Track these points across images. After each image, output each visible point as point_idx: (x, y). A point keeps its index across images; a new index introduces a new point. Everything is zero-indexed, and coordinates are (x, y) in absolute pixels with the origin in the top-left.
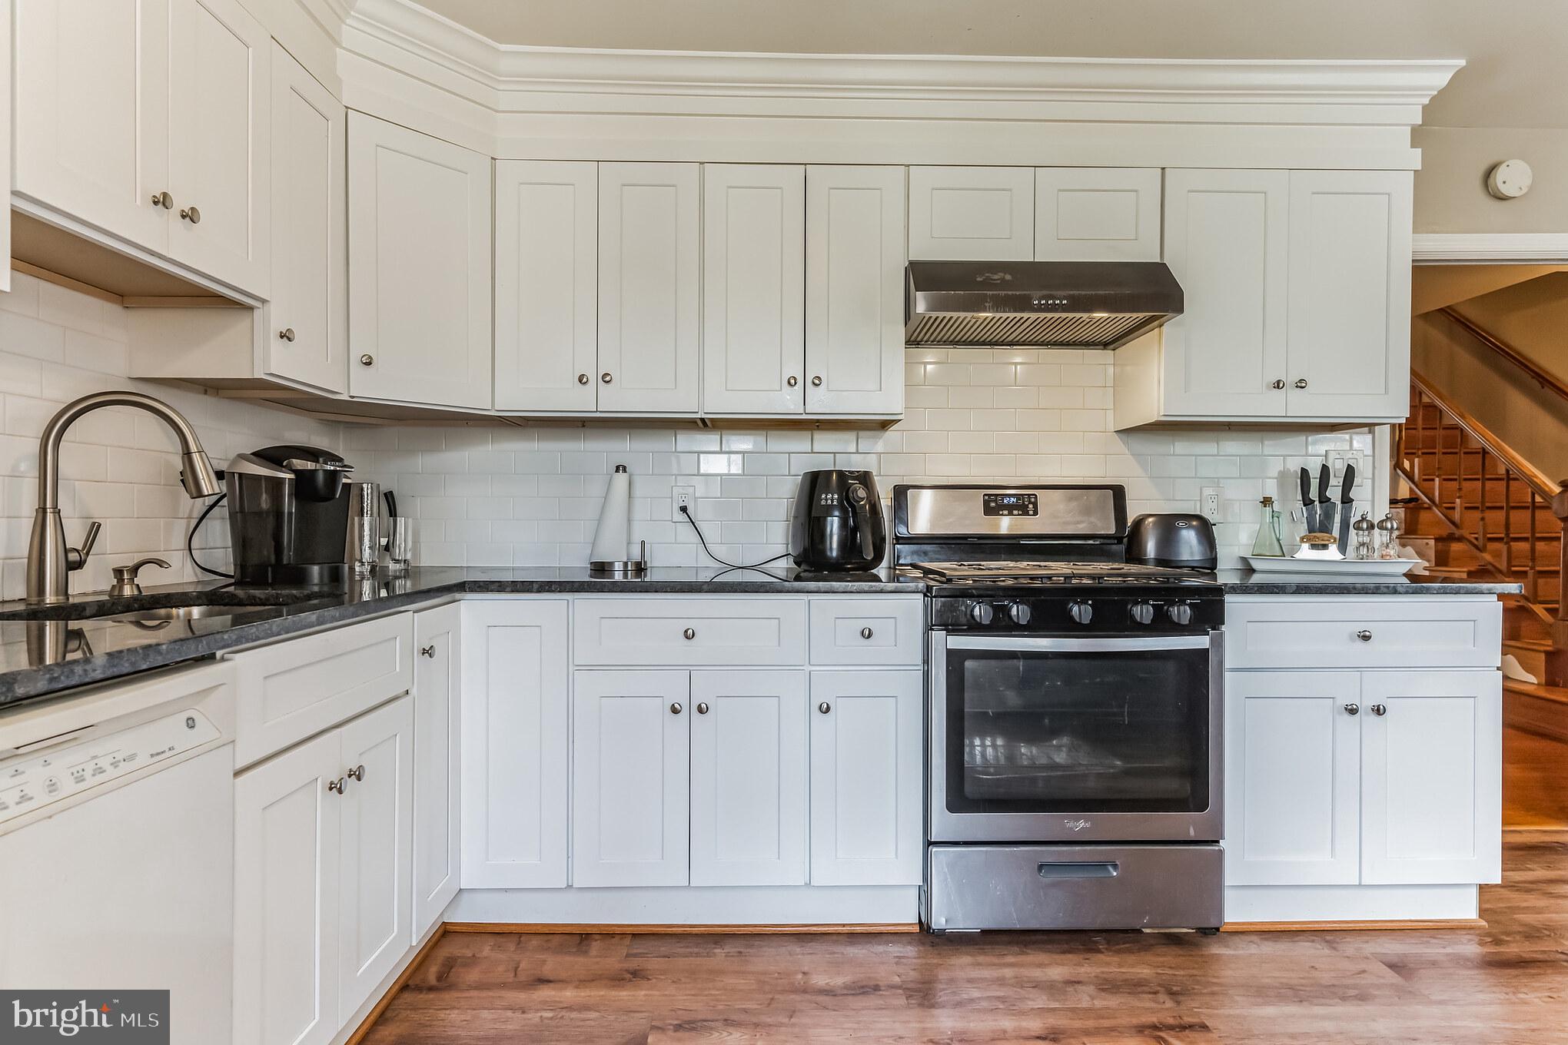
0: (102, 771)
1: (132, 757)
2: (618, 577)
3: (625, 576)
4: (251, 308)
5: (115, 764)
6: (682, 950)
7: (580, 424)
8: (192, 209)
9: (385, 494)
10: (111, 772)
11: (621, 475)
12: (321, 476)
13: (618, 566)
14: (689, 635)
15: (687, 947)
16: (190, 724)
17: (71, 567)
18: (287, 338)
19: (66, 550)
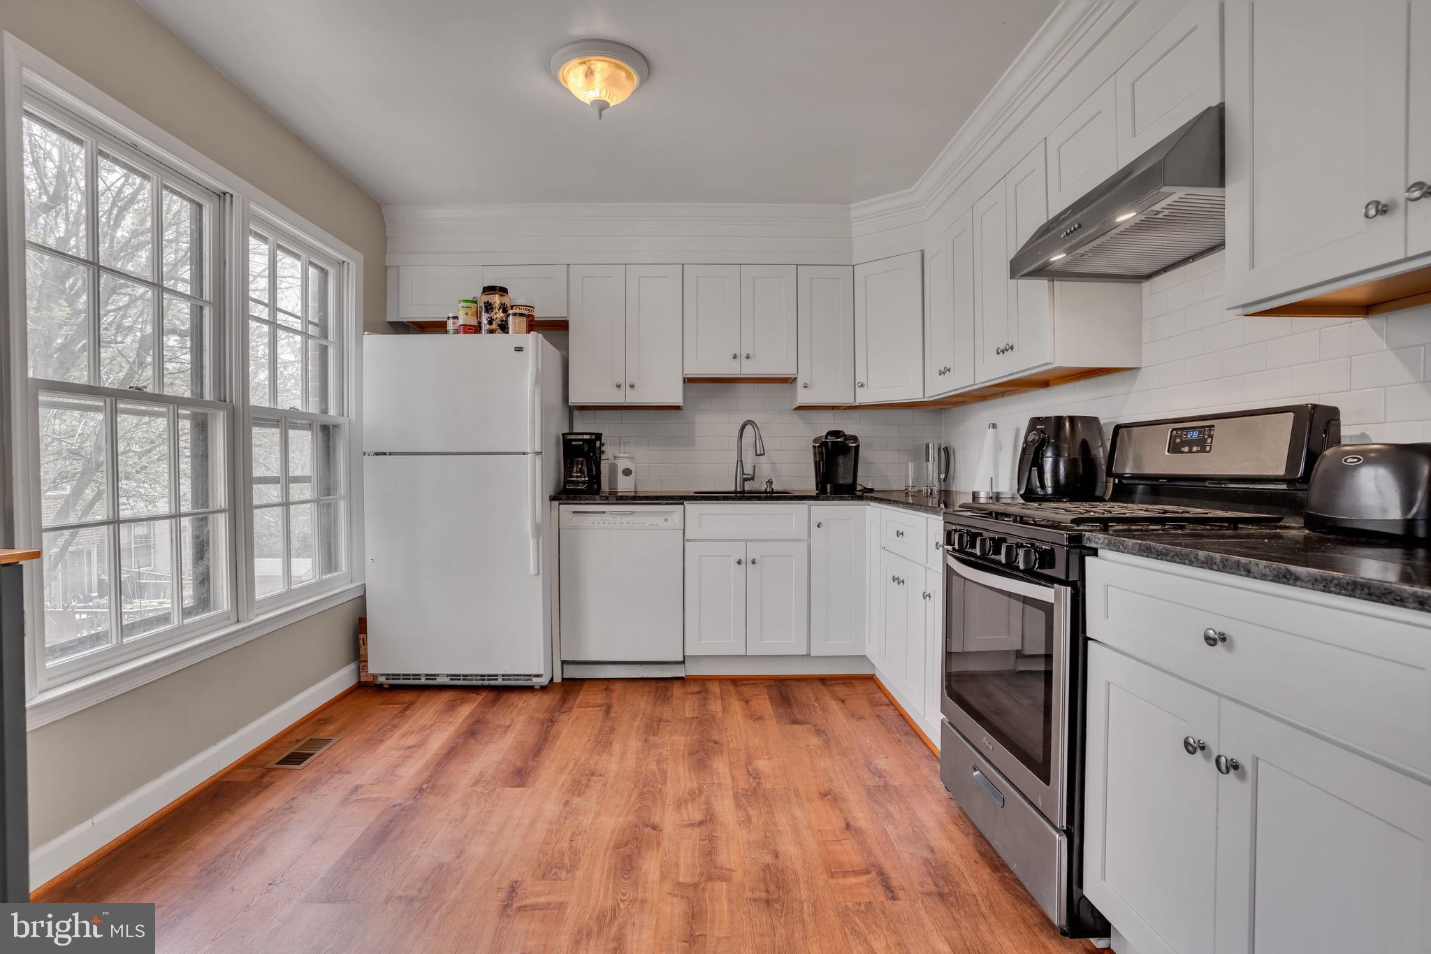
1: (644, 523)
4: (794, 378)
5: (639, 523)
8: (747, 355)
9: (944, 449)
10: (637, 525)
11: (990, 430)
16: (666, 520)
17: (745, 480)
18: (806, 387)
19: (743, 474)
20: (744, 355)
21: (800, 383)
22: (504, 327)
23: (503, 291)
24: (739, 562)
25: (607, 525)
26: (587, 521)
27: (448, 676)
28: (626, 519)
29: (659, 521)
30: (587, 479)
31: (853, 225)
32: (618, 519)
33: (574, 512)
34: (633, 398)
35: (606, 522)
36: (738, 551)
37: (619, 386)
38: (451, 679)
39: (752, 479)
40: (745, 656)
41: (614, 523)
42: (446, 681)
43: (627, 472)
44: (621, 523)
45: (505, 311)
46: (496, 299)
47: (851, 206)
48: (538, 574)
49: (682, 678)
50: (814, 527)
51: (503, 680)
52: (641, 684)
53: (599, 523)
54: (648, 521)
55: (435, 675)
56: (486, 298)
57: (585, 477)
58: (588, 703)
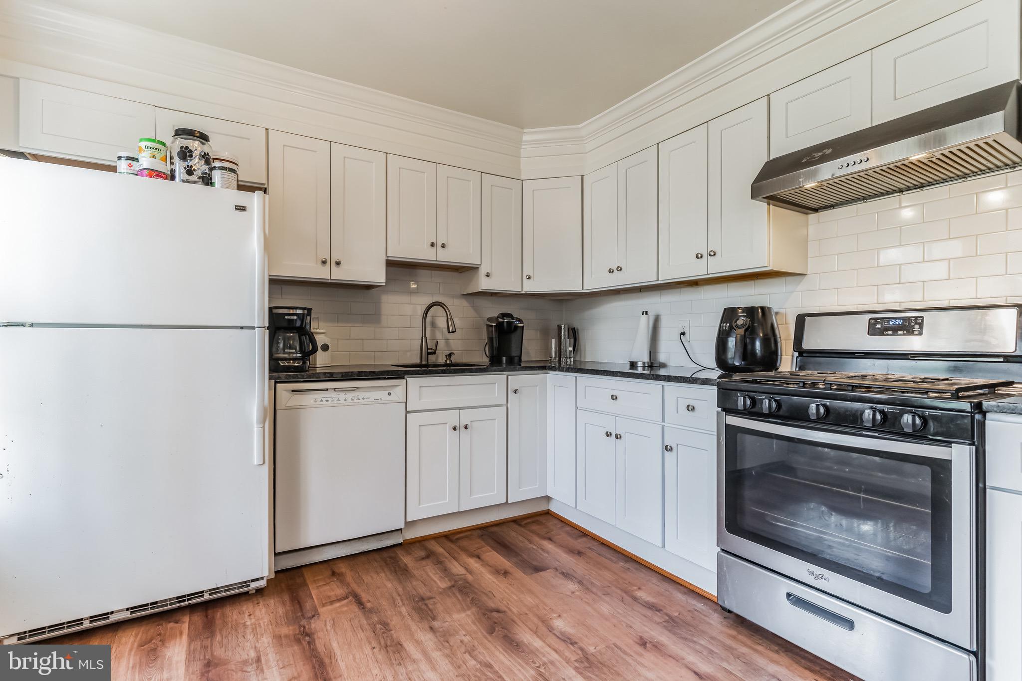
0: (359, 399)
1: (369, 398)
2: (640, 370)
3: (644, 369)
4: (478, 268)
5: (363, 399)
6: (608, 556)
7: (639, 290)
8: (443, 244)
9: (572, 329)
10: (361, 400)
11: (645, 316)
12: (505, 324)
13: (640, 364)
14: (614, 398)
15: (613, 556)
16: (390, 394)
17: (429, 354)
18: (488, 276)
19: (428, 349)
20: (439, 244)
21: (483, 271)
22: (207, 180)
23: (204, 138)
24: (455, 429)
25: (330, 402)
26: (307, 400)
27: (128, 609)
28: (350, 395)
29: (383, 395)
30: (300, 355)
31: (523, 147)
32: (342, 396)
33: (293, 391)
34: (338, 275)
35: (330, 399)
36: (453, 418)
37: (324, 262)
38: (132, 613)
39: (434, 353)
40: (459, 512)
41: (338, 400)
42: (127, 615)
43: (325, 348)
44: (346, 400)
45: (207, 162)
46: (194, 145)
47: (525, 131)
48: (264, 462)
49: (401, 544)
50: (511, 394)
51: (210, 594)
52: (363, 558)
53: (322, 401)
54: (373, 395)
55: (107, 614)
56: (181, 142)
57: (297, 354)
58: (329, 597)
